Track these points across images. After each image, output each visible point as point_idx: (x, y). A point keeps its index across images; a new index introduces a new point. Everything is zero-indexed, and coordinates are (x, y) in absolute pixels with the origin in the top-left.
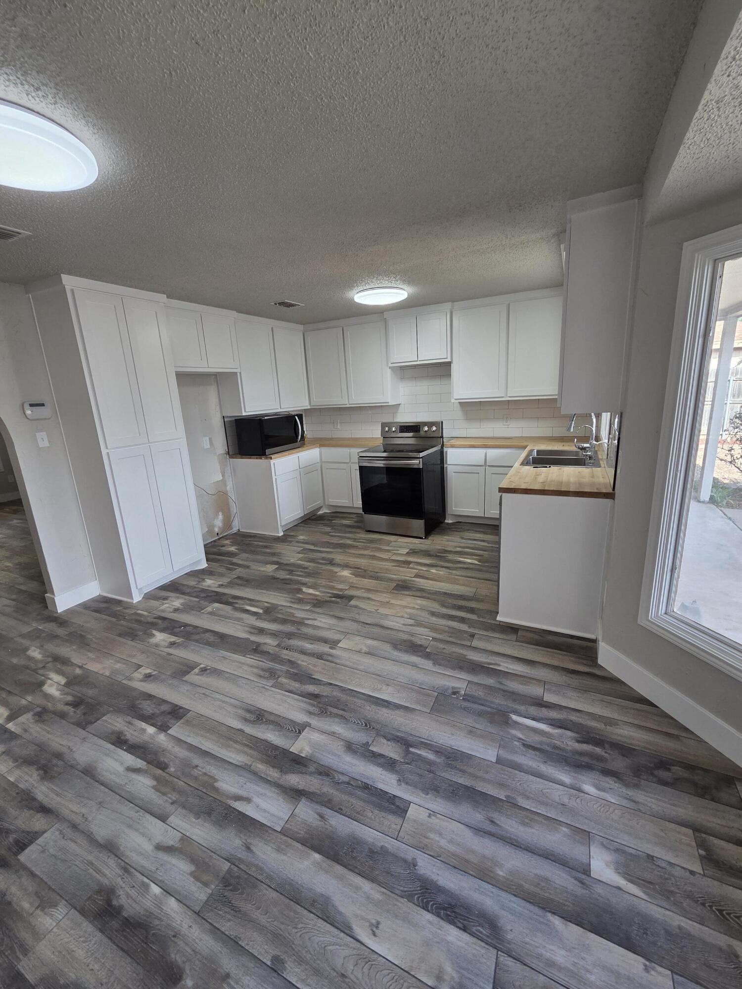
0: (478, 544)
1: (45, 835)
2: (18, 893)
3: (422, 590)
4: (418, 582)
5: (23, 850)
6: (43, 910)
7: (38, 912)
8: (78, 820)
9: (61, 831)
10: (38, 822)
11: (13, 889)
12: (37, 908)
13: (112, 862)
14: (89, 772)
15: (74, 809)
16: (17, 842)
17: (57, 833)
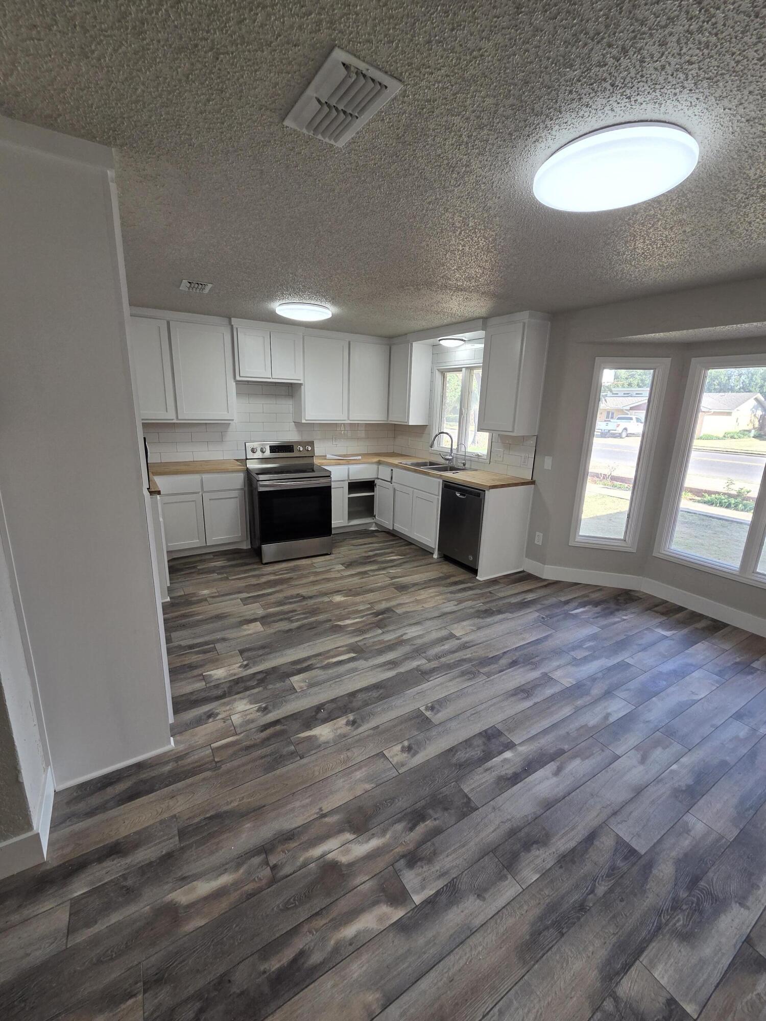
0: (373, 547)
1: (621, 834)
2: (677, 849)
3: (414, 585)
4: (400, 581)
5: (635, 851)
6: (690, 831)
7: (692, 833)
8: (609, 811)
9: (619, 823)
10: (606, 843)
11: (674, 854)
12: (689, 834)
13: (651, 789)
14: (549, 805)
15: (595, 814)
16: (625, 858)
17: (620, 826)
